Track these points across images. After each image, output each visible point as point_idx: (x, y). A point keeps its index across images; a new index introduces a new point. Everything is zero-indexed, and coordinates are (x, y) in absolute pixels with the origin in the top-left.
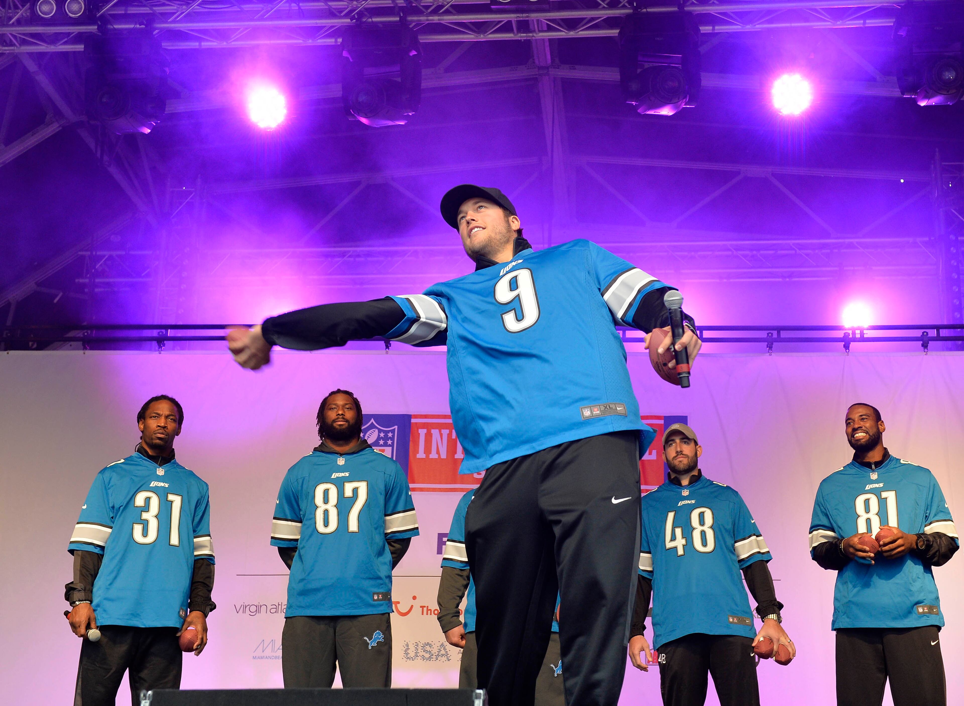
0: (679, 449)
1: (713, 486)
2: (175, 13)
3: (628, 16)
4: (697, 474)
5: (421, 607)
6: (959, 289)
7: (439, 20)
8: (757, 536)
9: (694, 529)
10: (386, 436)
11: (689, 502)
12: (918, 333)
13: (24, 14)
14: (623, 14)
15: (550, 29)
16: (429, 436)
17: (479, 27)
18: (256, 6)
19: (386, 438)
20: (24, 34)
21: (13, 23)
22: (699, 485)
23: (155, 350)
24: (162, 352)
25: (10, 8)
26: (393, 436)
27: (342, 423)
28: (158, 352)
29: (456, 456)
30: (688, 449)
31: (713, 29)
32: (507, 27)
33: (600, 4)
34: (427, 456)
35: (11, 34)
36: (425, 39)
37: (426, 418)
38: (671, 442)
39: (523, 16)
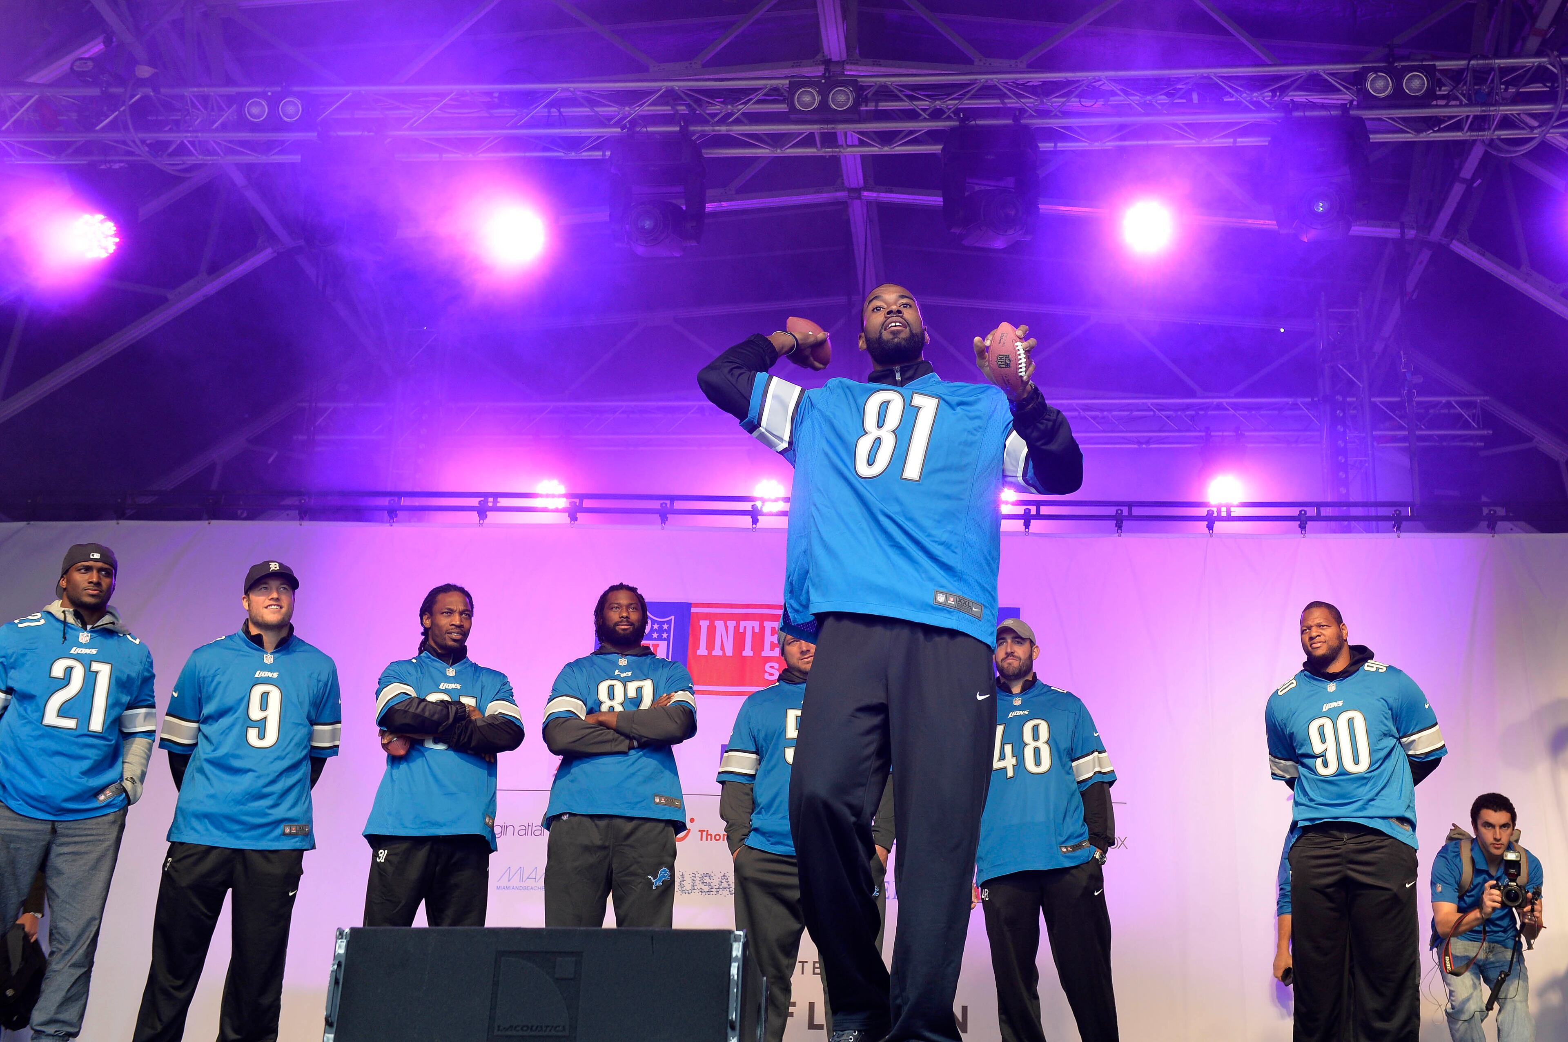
0: (1009, 650)
1: (1052, 692)
2: (410, 119)
3: (953, 129)
4: (1031, 679)
5: (700, 831)
6: (1346, 461)
7: (727, 131)
8: (1100, 753)
9: (1026, 744)
10: (661, 628)
11: (1021, 713)
12: (1294, 512)
13: (230, 118)
14: (948, 127)
15: (862, 143)
16: (712, 630)
17: (776, 140)
18: (508, 110)
19: (660, 631)
20: (231, 142)
21: (217, 128)
22: (1034, 692)
23: (387, 522)
24: (393, 524)
25: (213, 110)
26: (669, 628)
27: (626, 627)
28: (388, 524)
29: (744, 654)
30: (1021, 651)
31: (1055, 146)
32: (809, 140)
33: (920, 115)
34: (710, 653)
35: (215, 142)
36: (711, 153)
37: (708, 607)
38: (1002, 641)
39: (828, 128)
